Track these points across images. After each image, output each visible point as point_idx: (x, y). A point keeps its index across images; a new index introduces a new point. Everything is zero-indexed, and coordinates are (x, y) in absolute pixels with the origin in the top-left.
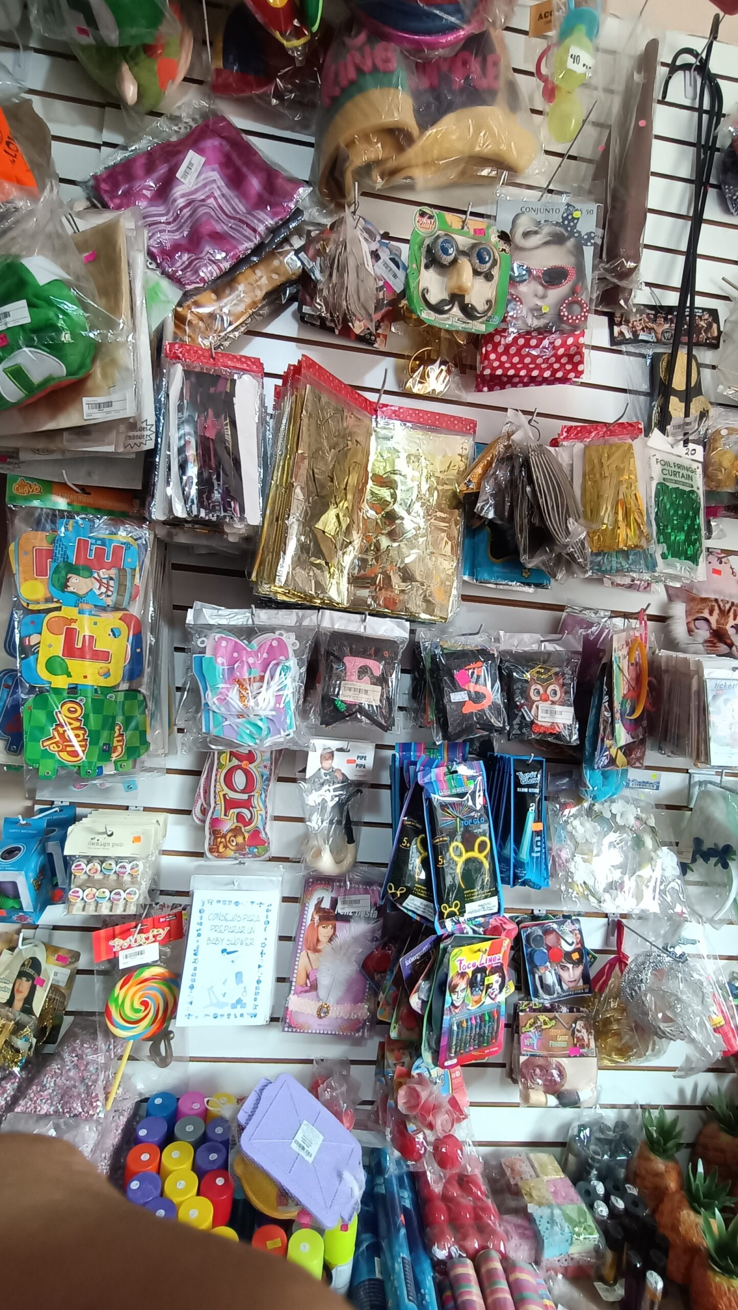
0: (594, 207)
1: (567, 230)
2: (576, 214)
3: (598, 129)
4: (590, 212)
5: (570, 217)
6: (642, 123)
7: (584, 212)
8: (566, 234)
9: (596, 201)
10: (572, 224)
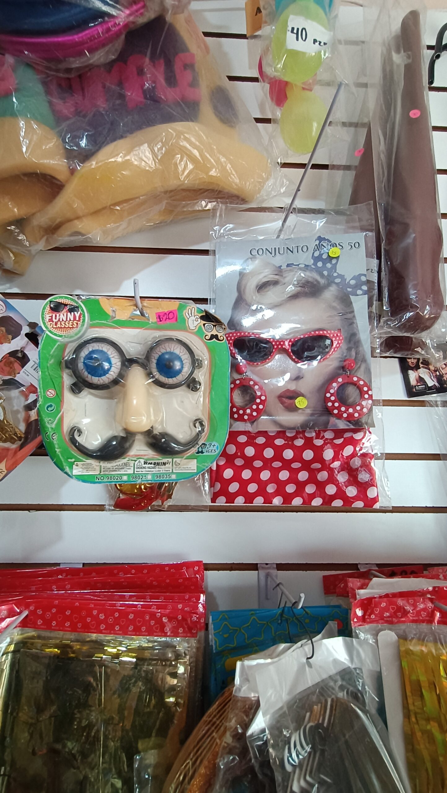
0: (360, 237)
1: (322, 276)
2: (334, 252)
3: (352, 129)
4: (355, 245)
5: (325, 256)
6: (414, 114)
7: (347, 247)
8: (322, 281)
9: (363, 229)
10: (329, 265)
